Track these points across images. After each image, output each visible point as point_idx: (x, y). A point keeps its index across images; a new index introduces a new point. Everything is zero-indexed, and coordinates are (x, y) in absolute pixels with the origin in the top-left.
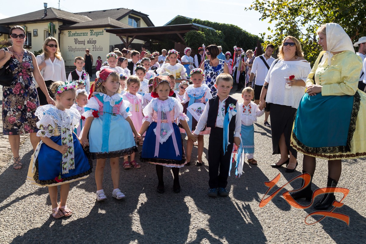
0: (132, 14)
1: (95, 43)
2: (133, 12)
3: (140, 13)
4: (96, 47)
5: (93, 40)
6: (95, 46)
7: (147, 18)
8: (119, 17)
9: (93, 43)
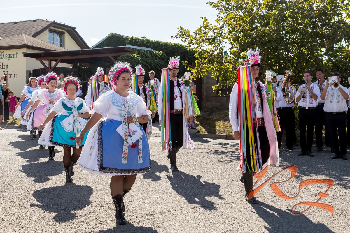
0: (54, 27)
1: (6, 68)
2: (54, 24)
3: (64, 25)
4: (8, 74)
5: (3, 65)
6: (6, 71)
7: (73, 31)
8: (36, 32)
9: (4, 68)
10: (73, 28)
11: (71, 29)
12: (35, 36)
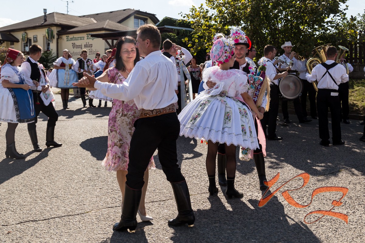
0: (137, 14)
3: (146, 13)
4: (93, 51)
5: (89, 44)
6: (91, 49)
7: (154, 18)
10: (154, 15)
11: (152, 16)
12: (120, 22)
